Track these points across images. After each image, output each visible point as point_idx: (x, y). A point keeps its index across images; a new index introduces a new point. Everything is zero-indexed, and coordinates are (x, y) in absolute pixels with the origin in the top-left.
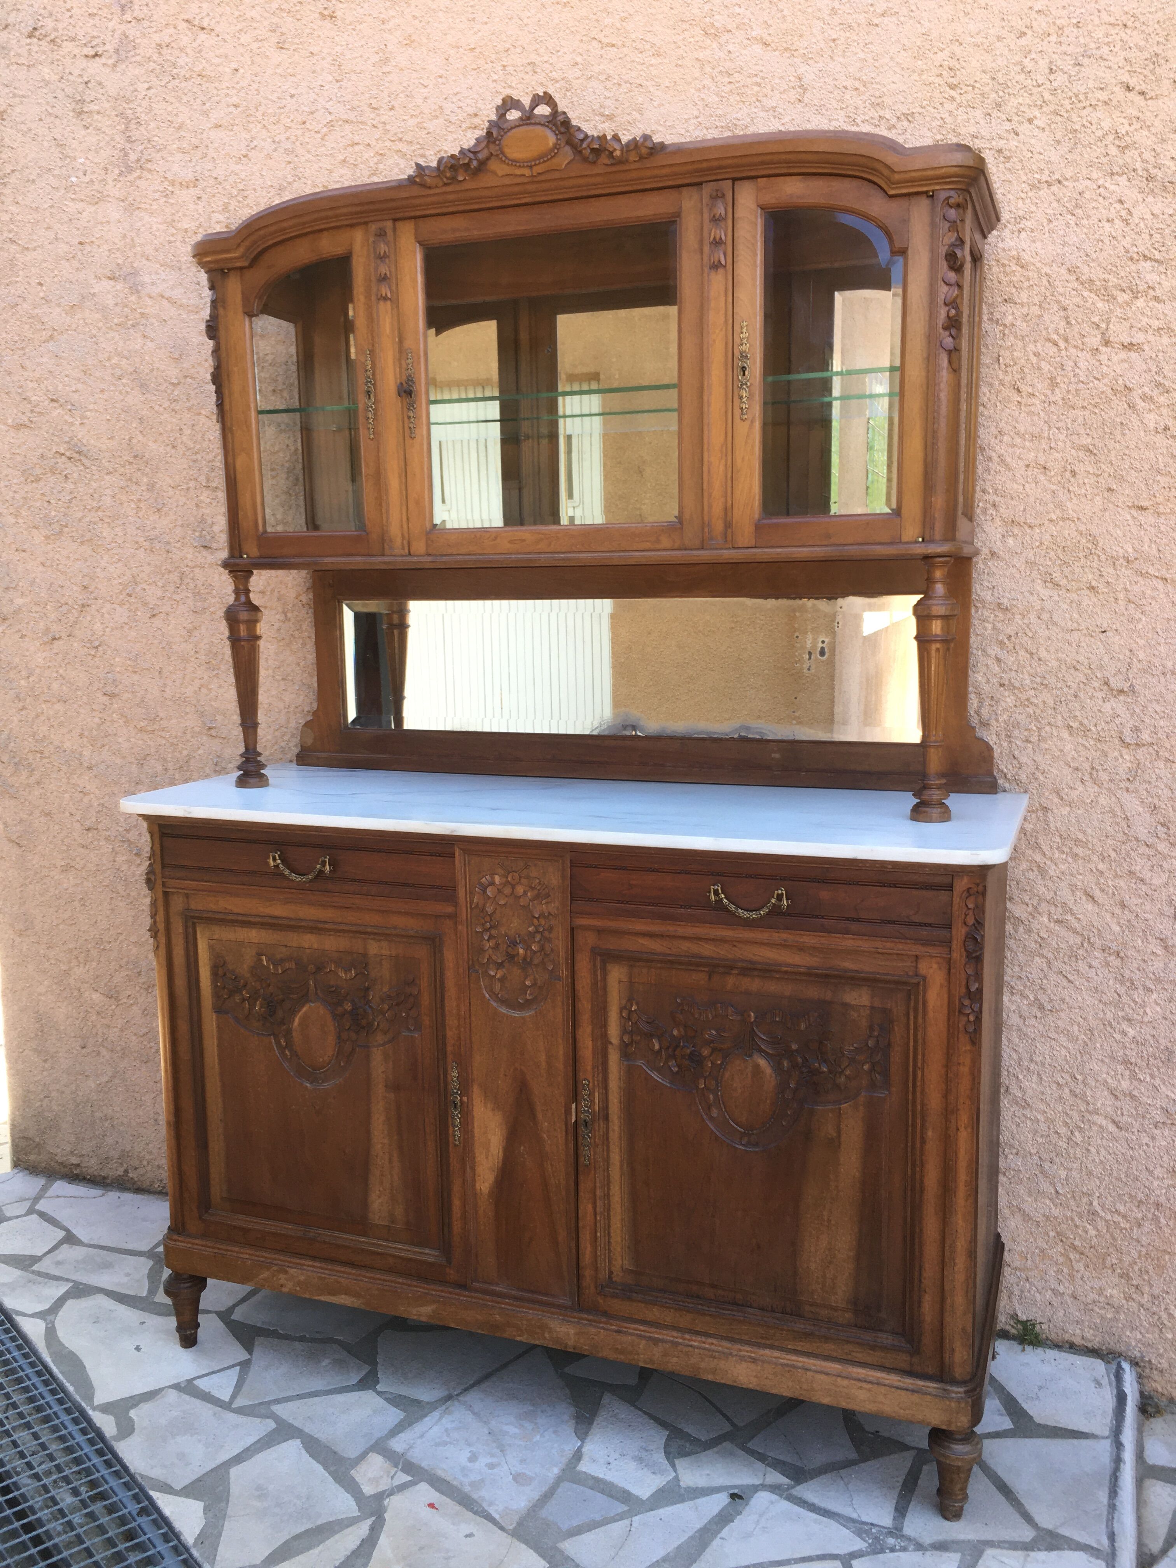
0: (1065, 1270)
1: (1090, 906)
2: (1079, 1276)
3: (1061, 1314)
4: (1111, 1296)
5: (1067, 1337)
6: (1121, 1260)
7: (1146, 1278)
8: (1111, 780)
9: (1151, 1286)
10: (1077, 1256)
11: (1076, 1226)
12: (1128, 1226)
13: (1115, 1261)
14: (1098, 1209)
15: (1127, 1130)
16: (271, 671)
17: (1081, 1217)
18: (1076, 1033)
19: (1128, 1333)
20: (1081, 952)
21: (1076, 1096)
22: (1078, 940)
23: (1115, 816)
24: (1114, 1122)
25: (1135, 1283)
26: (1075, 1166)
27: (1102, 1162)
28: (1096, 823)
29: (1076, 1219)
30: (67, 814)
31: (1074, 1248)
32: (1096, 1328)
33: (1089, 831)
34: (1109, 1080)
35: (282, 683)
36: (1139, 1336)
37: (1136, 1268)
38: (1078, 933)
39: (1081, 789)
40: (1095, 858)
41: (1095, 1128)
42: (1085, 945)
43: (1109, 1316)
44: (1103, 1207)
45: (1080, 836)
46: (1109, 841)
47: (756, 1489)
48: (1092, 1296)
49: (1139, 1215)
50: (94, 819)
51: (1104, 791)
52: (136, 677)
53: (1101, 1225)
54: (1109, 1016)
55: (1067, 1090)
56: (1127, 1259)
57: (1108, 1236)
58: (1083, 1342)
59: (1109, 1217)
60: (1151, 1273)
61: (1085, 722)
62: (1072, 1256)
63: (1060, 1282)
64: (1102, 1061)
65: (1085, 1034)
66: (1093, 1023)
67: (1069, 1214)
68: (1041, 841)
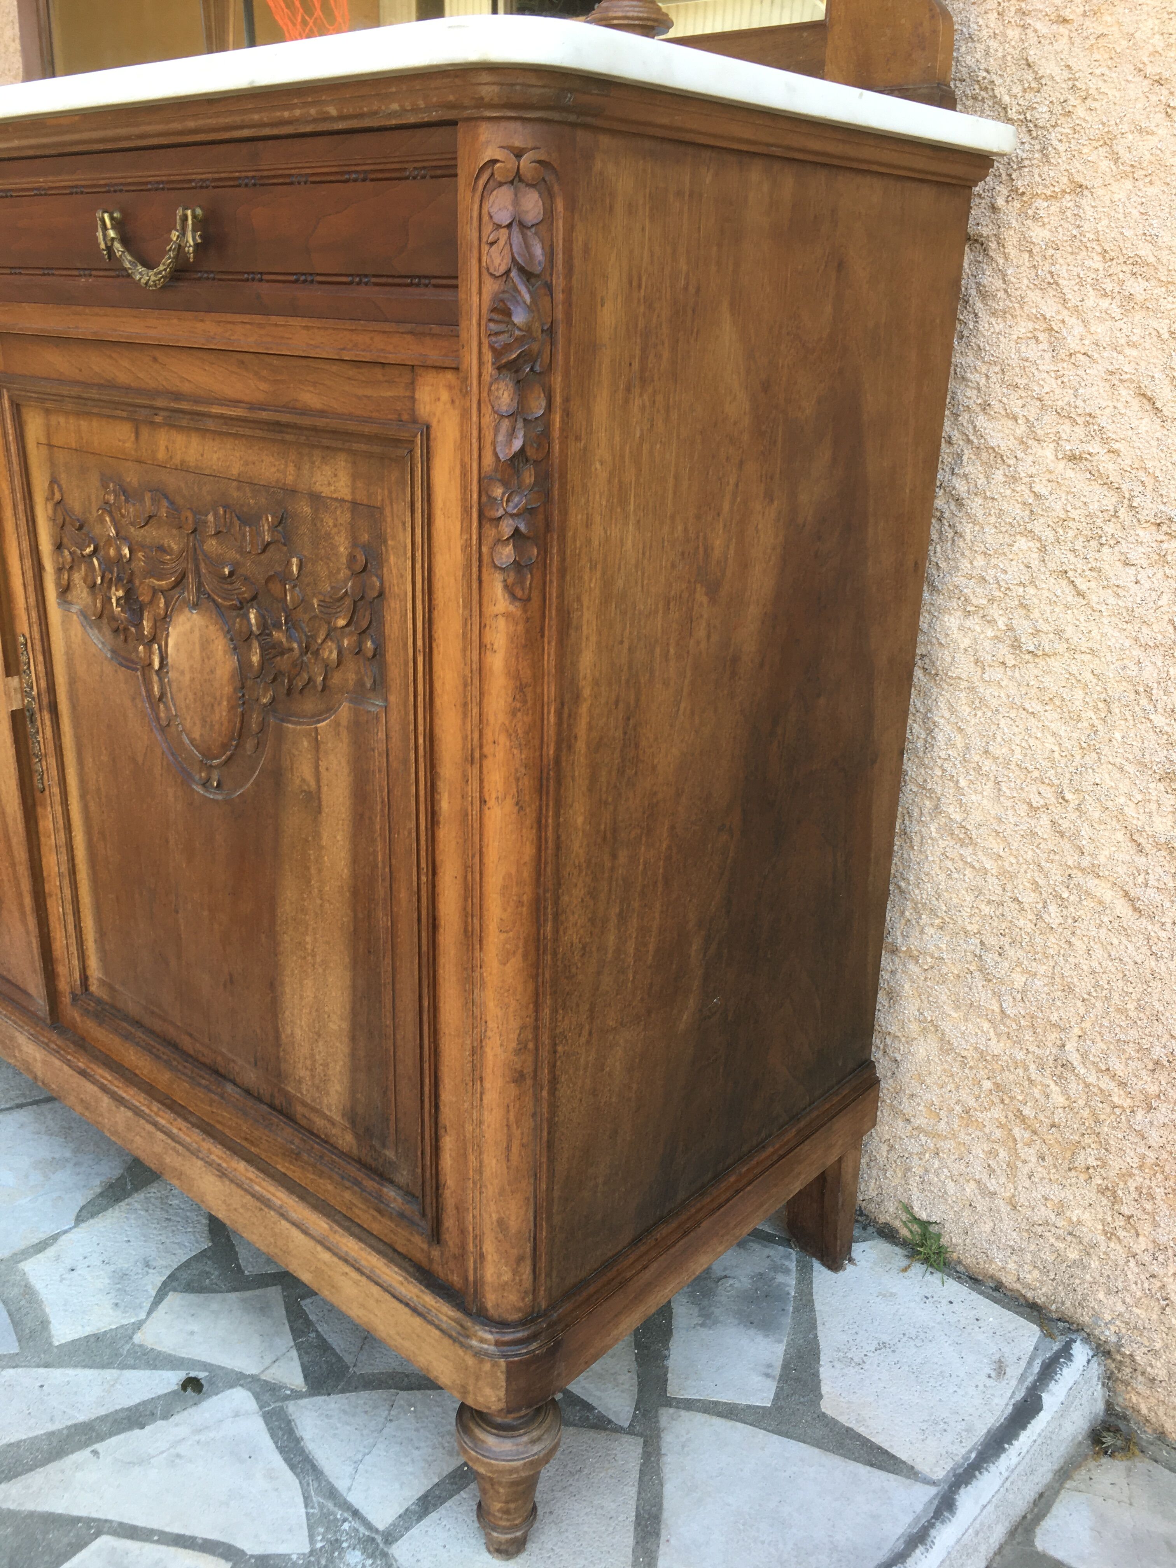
2: (1026, 1170)
9: (1155, 1224)
32: (1045, 1271)
36: (1120, 1308)
43: (1073, 1255)
47: (238, 1379)
48: (1044, 1213)
53: (1074, 1087)
57: (1086, 1113)
58: (1018, 1286)
59: (1092, 1079)
62: (1017, 1132)
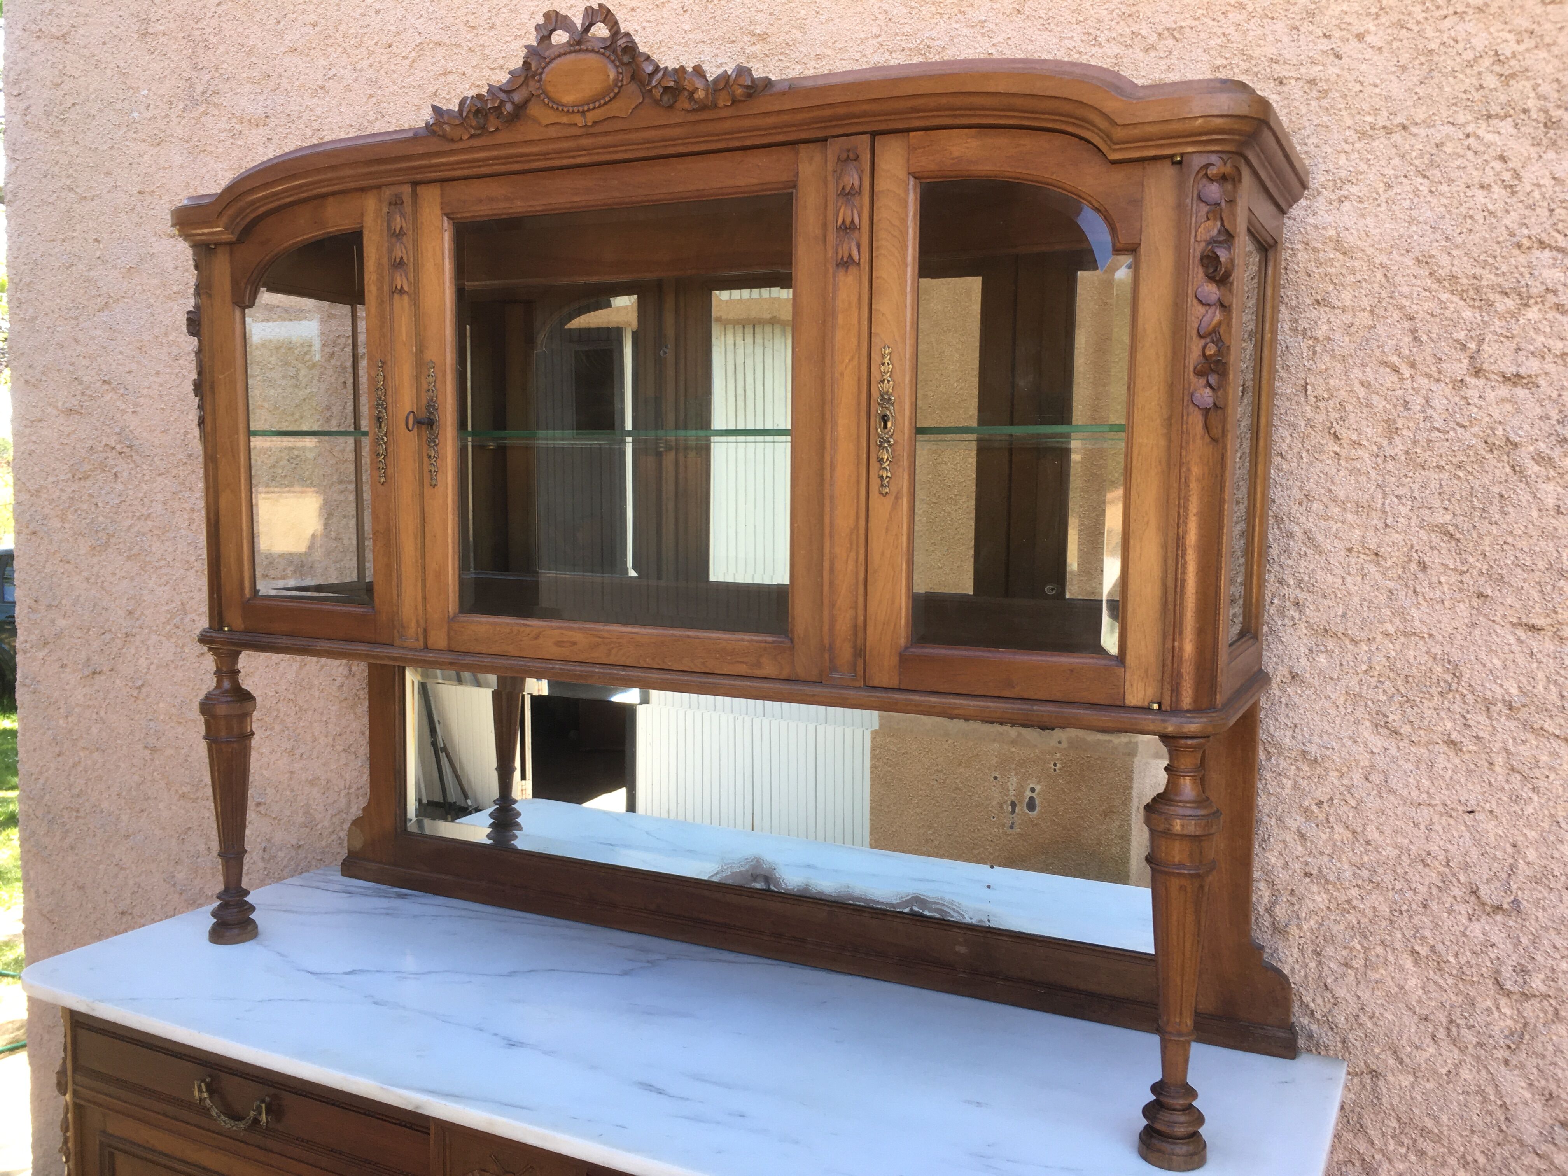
23: (1485, 1100)
28: (1455, 1107)
39: (1431, 1050)
51: (1469, 1059)
52: (180, 730)
61: (1440, 947)
68: (1367, 1122)
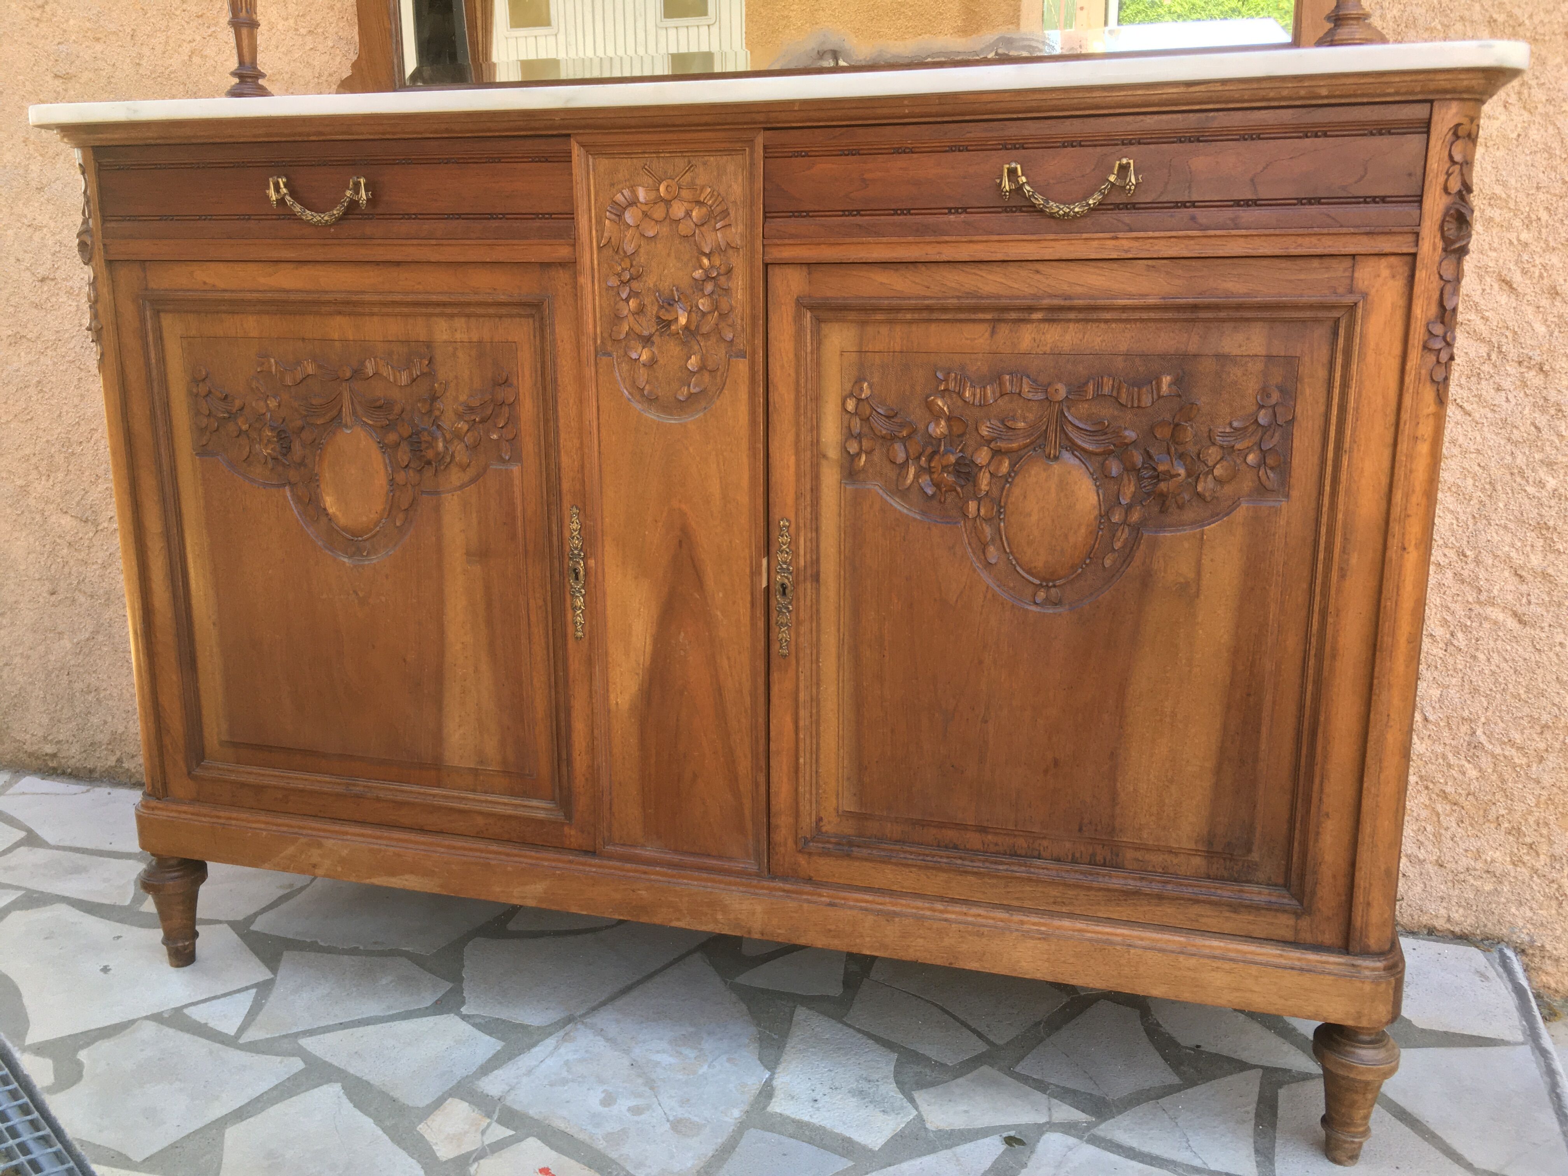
0: (1429, 828)
1: (1503, 299)
2: (1449, 834)
3: (1419, 889)
4: (1493, 861)
5: (1425, 919)
6: (1510, 810)
7: (1545, 831)
8: (1549, 101)
9: (1551, 843)
10: (1448, 807)
11: (1450, 766)
12: (1524, 761)
13: (1502, 812)
14: (1483, 739)
15: (1533, 626)
16: (291, 21)
17: (1457, 753)
18: (1470, 488)
19: (1513, 910)
20: (1486, 368)
21: (1463, 582)
22: (1483, 350)
23: (1551, 156)
24: (1515, 614)
25: (1528, 840)
26: (1454, 681)
27: (1493, 673)
28: (1522, 168)
29: (1450, 756)
30: (12, 260)
31: (1444, 795)
32: (1468, 907)
33: (1512, 181)
34: (1513, 554)
35: (309, 39)
36: (1529, 914)
37: (1531, 820)
38: (1483, 340)
39: (1503, 118)
40: (1517, 223)
41: (1486, 625)
42: (1494, 356)
43: (1488, 887)
44: (1490, 736)
45: (1498, 190)
46: (1541, 196)
47: (1040, 1129)
48: (1464, 862)
49: (1542, 746)
50: (49, 264)
51: (1538, 119)
52: (99, 47)
53: (1485, 762)
54: (1520, 460)
55: (1449, 574)
56: (1519, 807)
57: (1494, 777)
58: (1448, 926)
59: (1498, 751)
60: (1552, 826)
62: (1439, 808)
63: (1420, 845)
64: (1505, 527)
65: (1483, 490)
66: (1497, 472)
67: (1439, 749)
